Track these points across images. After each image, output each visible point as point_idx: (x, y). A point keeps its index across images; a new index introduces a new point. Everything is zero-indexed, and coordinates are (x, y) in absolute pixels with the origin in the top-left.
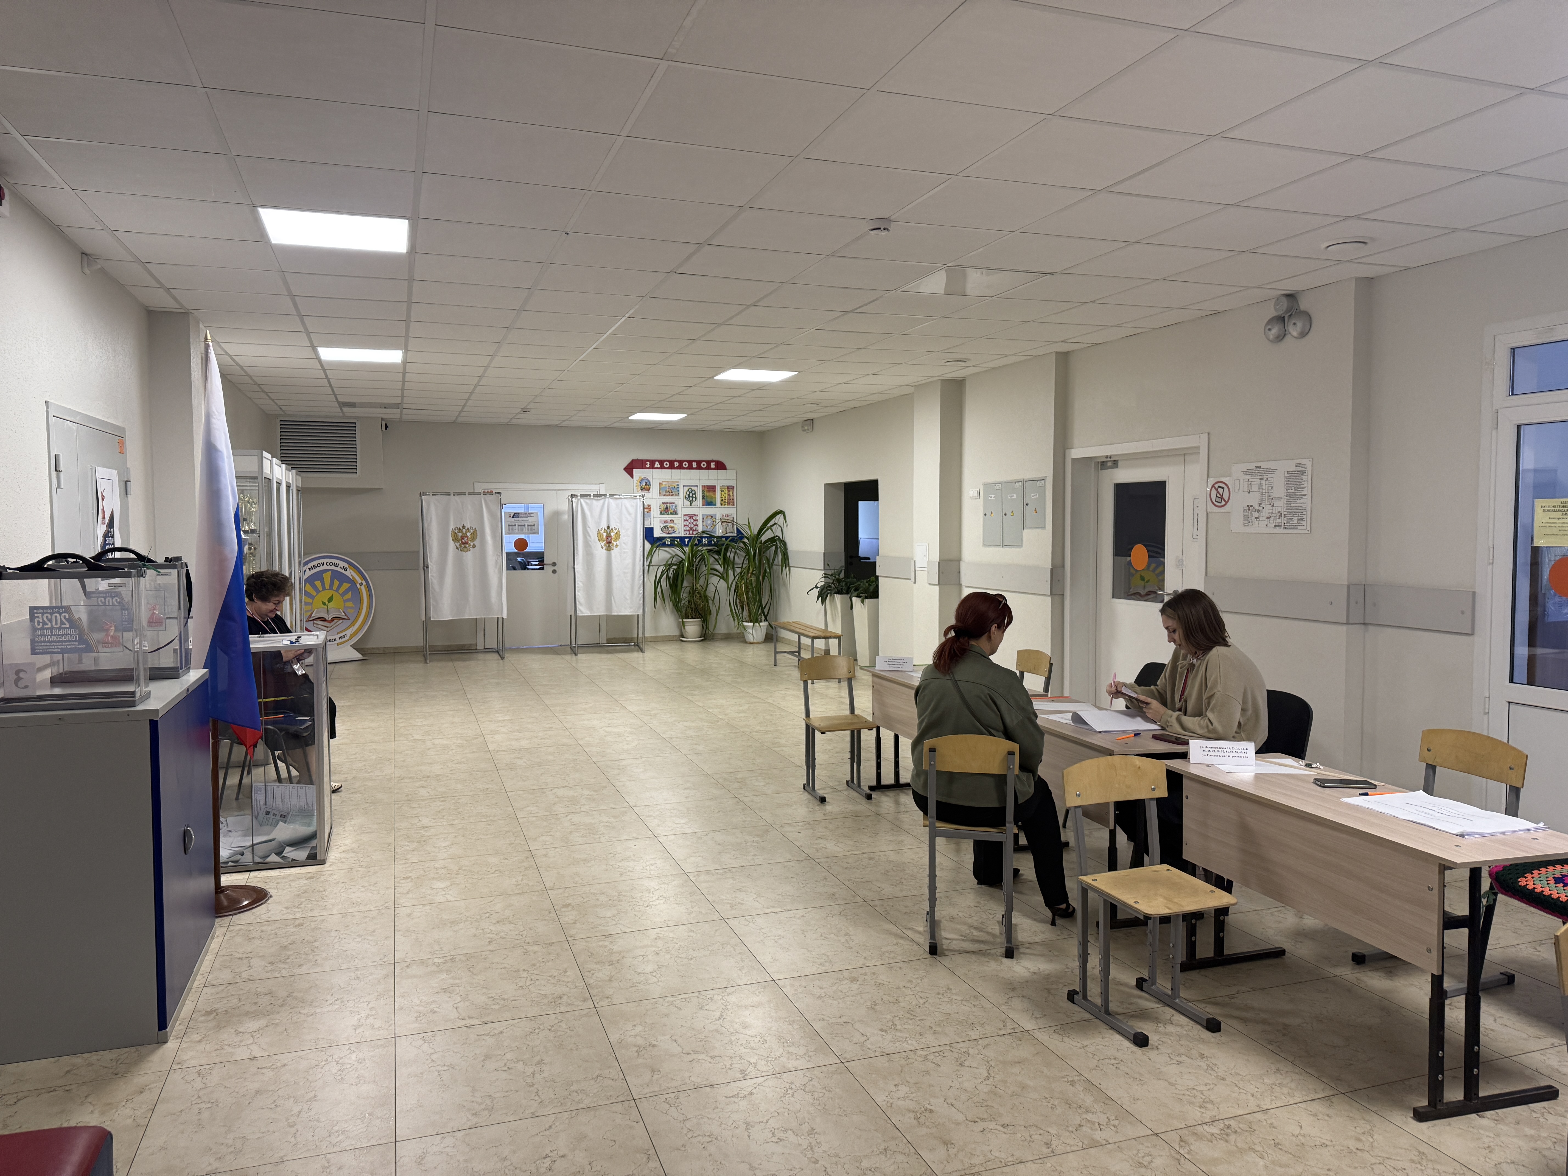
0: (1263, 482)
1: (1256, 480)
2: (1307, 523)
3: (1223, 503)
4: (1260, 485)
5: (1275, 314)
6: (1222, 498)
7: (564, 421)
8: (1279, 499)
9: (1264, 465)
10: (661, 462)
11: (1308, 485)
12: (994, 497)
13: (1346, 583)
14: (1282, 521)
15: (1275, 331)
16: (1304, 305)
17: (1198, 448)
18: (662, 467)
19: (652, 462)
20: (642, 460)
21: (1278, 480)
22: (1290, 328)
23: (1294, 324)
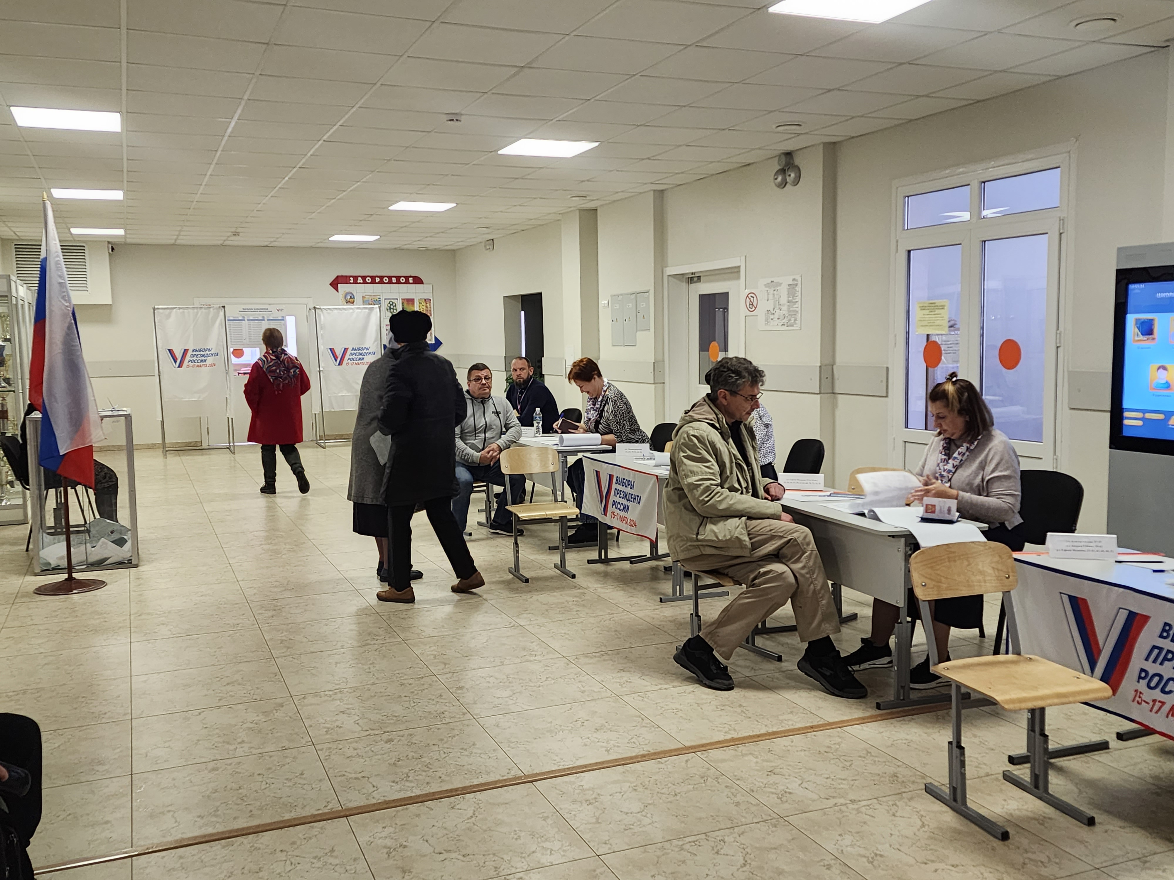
0: (775, 292)
1: (771, 291)
2: (798, 322)
3: (754, 308)
4: (774, 294)
5: (779, 168)
6: (752, 305)
7: (272, 242)
8: (784, 305)
9: (776, 280)
10: (364, 278)
11: (799, 294)
12: (618, 306)
13: (819, 365)
14: (785, 321)
15: (780, 179)
16: (797, 161)
17: (739, 267)
18: (365, 282)
19: (356, 278)
20: (346, 276)
21: (783, 291)
22: (788, 178)
23: (790, 175)
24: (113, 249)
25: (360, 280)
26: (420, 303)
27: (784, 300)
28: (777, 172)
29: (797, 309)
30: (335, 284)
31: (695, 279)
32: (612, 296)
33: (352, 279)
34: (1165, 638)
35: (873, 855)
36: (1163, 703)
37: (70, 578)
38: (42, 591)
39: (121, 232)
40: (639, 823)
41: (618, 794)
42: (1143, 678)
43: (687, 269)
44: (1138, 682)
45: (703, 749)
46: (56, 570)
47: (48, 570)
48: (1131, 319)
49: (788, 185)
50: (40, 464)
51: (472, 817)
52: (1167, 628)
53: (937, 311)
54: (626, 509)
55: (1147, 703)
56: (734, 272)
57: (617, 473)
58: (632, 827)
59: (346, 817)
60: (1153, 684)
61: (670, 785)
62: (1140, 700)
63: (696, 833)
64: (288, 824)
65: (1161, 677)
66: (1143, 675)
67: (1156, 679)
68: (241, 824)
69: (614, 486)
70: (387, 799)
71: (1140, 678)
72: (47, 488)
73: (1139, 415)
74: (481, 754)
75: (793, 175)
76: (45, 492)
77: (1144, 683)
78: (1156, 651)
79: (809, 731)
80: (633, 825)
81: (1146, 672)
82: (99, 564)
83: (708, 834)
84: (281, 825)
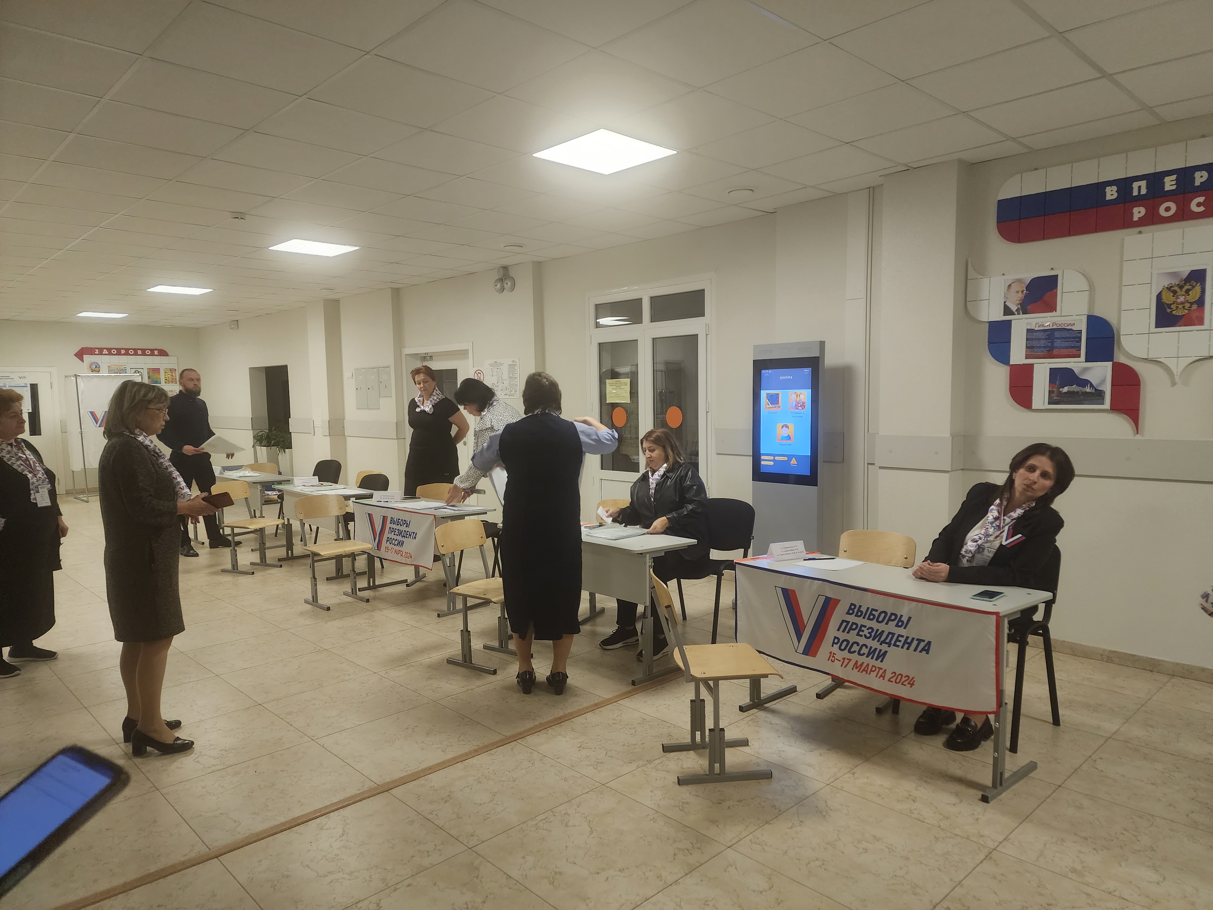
0: (498, 370)
1: (495, 369)
4: (497, 372)
5: (498, 277)
8: (506, 380)
9: (497, 361)
10: (109, 350)
11: (518, 372)
12: (361, 378)
14: (507, 392)
15: (499, 286)
16: (512, 273)
17: (467, 350)
18: (110, 354)
19: (101, 350)
20: (91, 348)
21: (505, 369)
22: (505, 285)
23: (507, 284)
25: (105, 352)
26: (165, 372)
27: (506, 376)
28: (497, 280)
29: (516, 383)
30: (80, 355)
31: (428, 358)
32: (356, 369)
33: (97, 350)
34: (851, 614)
35: (681, 803)
36: (850, 660)
40: (494, 811)
41: (466, 788)
42: (836, 644)
43: (422, 350)
44: (832, 646)
45: (522, 736)
48: (764, 393)
49: (505, 290)
51: (343, 835)
52: (853, 607)
53: (622, 387)
54: (401, 544)
55: (840, 661)
56: (463, 354)
57: (390, 514)
58: (489, 816)
59: (217, 857)
60: (843, 647)
61: (507, 773)
62: (833, 659)
63: (543, 812)
65: (848, 641)
66: (836, 641)
67: (845, 643)
69: (388, 525)
71: (834, 643)
73: (772, 458)
74: (331, 772)
75: (509, 284)
77: (836, 647)
78: (845, 624)
79: (595, 708)
80: (489, 814)
81: (839, 639)
83: (553, 810)
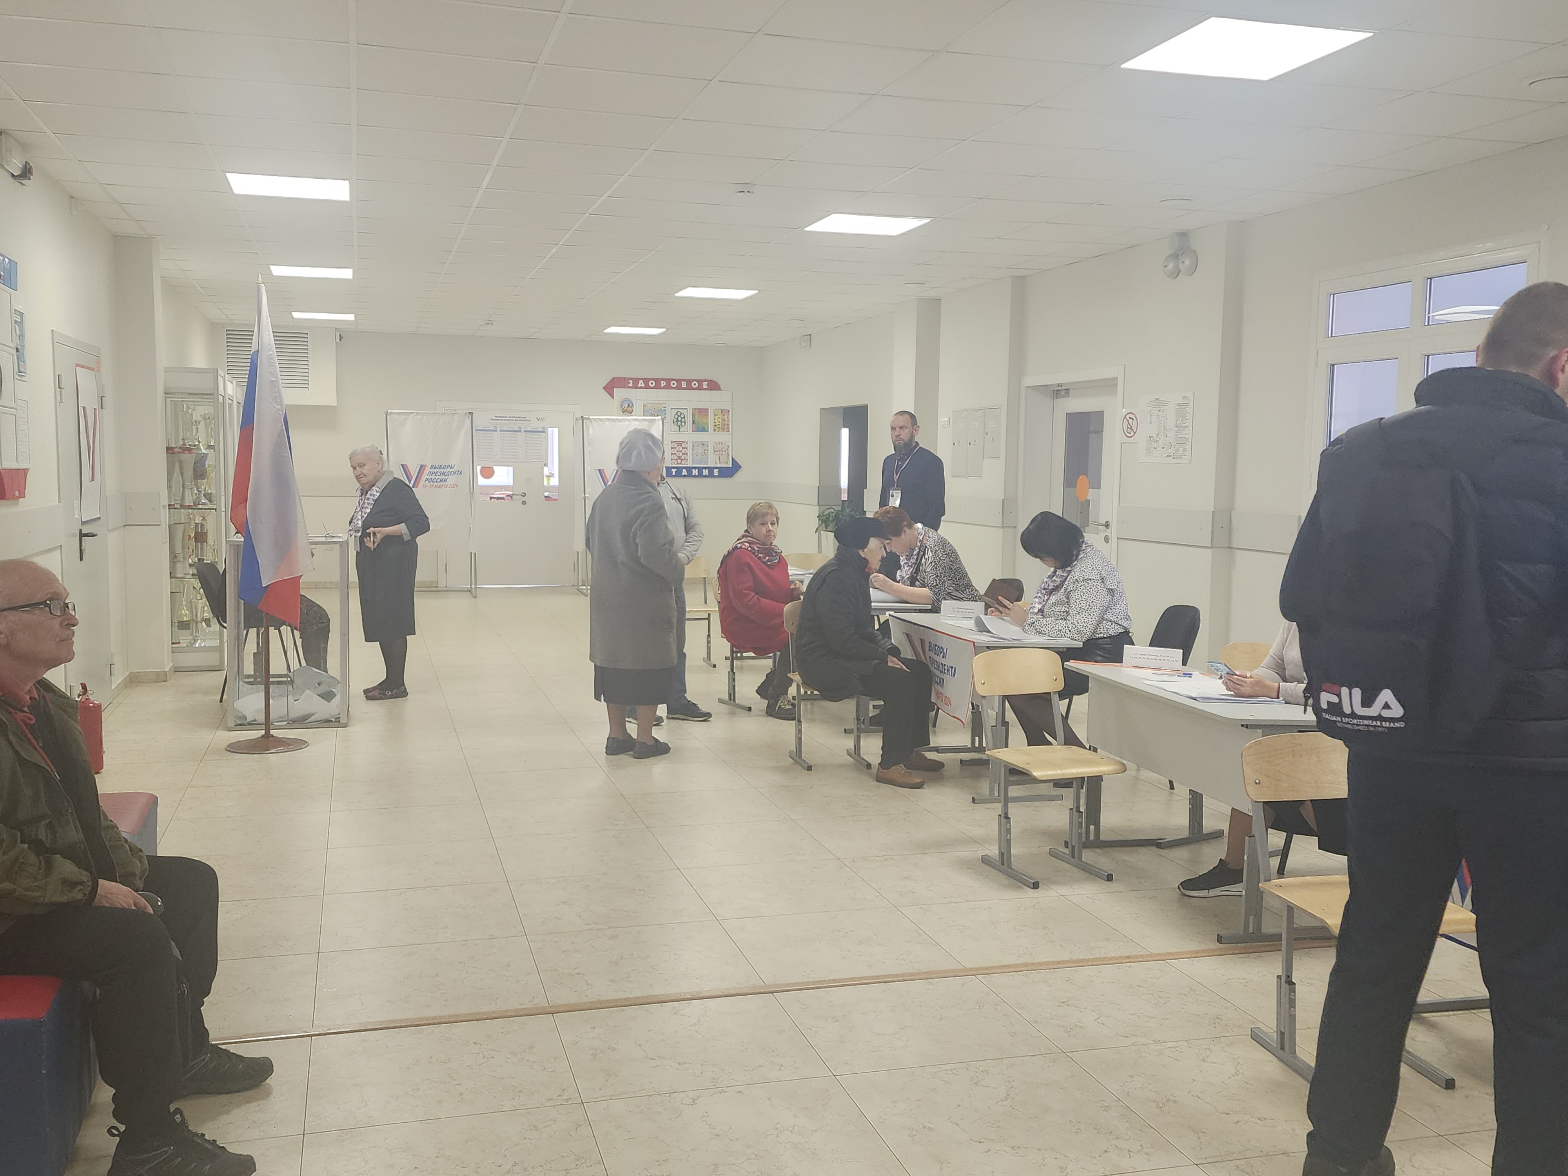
0: (1160, 413)
1: (1155, 412)
2: (1188, 453)
3: (1132, 433)
4: (1158, 416)
5: (1171, 252)
6: (1131, 428)
7: (533, 333)
8: (1171, 430)
9: (1161, 397)
10: (646, 381)
11: (1190, 416)
12: (961, 424)
13: (1212, 510)
14: (1172, 451)
15: (1171, 266)
16: (1194, 244)
17: (1116, 378)
18: (647, 387)
19: (636, 381)
20: (625, 378)
21: (1171, 412)
22: (1181, 265)
23: (1183, 262)
24: (341, 338)
25: (641, 384)
26: (715, 415)
27: (1171, 423)
28: (1167, 258)
29: (1187, 436)
30: (609, 388)
31: (1063, 393)
33: (631, 381)
35: (1164, 1100)
37: (267, 735)
38: (235, 748)
39: (351, 317)
40: (890, 1046)
41: (872, 1013)
43: (1052, 379)
45: (987, 972)
46: (251, 725)
47: (243, 724)
49: (1180, 274)
50: (240, 597)
51: (696, 1024)
54: (941, 683)
56: (1108, 385)
57: (926, 636)
58: (880, 1049)
59: (553, 1014)
61: (937, 1008)
63: (956, 1061)
64: (485, 1017)
68: (434, 1012)
69: (928, 654)
70: (602, 999)
72: (247, 627)
74: (719, 958)
75: (1187, 262)
76: (245, 632)
79: (1124, 961)
80: (882, 1047)
82: (302, 721)
83: (971, 1063)
84: (478, 1017)
